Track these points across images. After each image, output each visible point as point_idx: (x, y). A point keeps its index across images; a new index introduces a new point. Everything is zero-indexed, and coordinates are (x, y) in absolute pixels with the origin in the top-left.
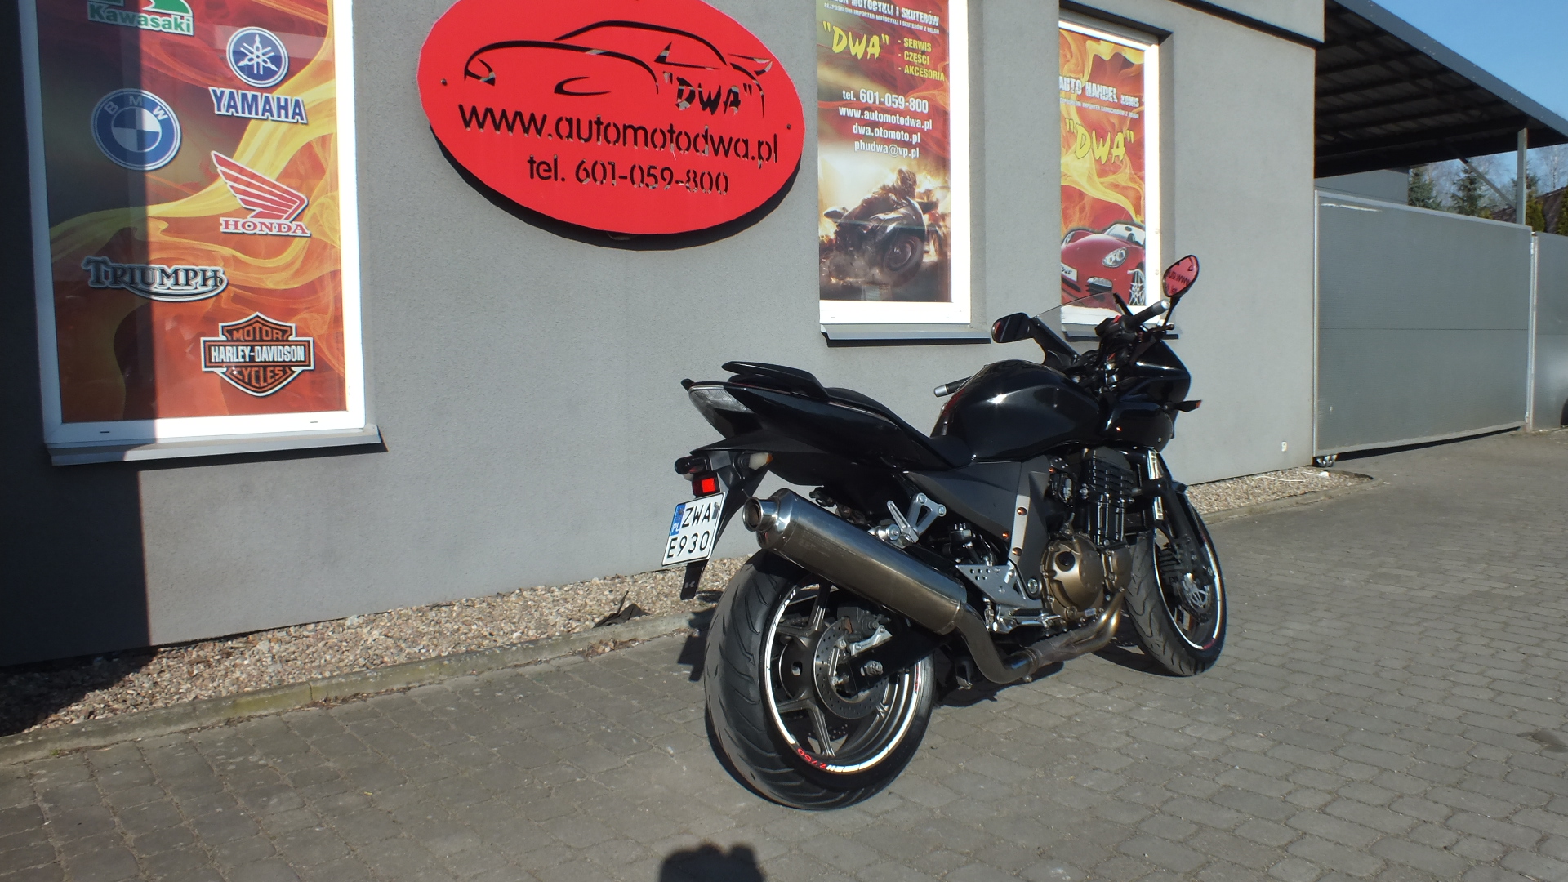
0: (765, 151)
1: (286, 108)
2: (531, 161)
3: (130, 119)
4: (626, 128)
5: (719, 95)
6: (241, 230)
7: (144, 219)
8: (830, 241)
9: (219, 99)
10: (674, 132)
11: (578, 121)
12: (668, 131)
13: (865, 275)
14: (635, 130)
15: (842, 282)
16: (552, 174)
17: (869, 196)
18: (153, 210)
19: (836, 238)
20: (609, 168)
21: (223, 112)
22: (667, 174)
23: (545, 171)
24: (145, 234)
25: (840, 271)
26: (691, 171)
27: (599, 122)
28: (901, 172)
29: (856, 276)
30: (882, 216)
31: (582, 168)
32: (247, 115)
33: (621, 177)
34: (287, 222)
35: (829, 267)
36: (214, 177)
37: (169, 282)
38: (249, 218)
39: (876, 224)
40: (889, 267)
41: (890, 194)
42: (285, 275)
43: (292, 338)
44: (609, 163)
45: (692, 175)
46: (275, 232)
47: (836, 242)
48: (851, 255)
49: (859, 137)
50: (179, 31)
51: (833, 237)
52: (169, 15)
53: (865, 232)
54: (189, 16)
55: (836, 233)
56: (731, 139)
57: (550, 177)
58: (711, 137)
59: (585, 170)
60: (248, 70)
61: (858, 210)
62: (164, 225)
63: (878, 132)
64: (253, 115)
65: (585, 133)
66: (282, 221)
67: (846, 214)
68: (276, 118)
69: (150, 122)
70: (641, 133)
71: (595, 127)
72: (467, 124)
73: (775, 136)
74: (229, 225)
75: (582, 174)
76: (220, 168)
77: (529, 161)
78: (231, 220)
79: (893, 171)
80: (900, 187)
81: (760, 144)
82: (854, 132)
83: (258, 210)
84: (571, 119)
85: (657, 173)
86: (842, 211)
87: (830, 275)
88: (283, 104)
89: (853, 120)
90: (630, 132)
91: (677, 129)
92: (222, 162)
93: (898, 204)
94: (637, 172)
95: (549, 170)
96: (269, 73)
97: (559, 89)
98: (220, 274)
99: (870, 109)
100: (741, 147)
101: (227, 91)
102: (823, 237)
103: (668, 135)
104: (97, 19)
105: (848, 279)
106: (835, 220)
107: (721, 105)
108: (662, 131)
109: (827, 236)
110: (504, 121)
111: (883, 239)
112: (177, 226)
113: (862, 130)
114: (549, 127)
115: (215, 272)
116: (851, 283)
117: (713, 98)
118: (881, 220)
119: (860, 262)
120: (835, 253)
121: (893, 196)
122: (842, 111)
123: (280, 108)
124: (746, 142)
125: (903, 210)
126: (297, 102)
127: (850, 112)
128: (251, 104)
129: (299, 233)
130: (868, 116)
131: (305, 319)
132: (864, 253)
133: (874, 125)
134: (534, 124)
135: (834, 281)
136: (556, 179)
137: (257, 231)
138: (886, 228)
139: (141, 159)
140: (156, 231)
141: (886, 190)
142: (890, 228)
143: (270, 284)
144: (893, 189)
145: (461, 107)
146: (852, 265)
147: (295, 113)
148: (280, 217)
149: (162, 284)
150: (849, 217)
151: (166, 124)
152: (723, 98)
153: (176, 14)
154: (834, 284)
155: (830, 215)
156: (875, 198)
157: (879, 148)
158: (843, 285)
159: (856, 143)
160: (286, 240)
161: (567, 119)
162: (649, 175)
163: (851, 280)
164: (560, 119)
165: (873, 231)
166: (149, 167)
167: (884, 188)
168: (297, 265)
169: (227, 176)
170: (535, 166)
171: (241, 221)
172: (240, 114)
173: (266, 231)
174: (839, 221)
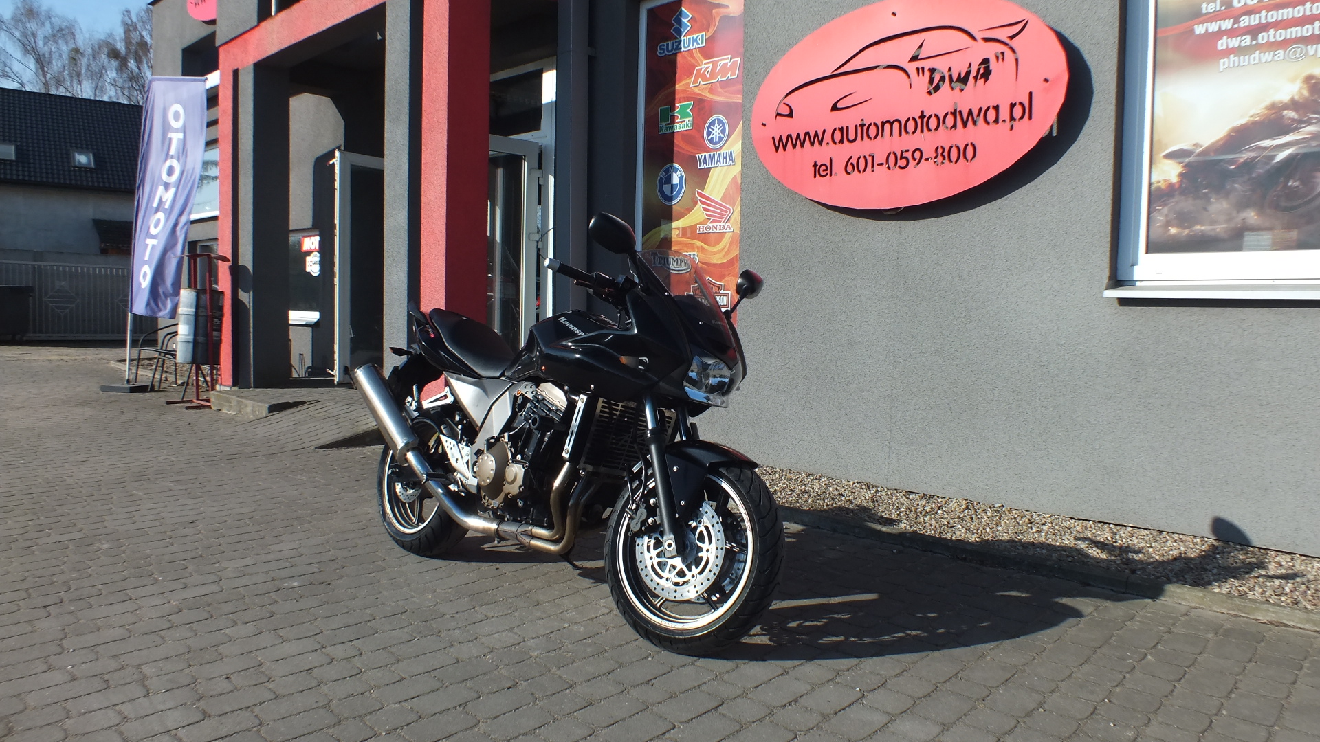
0: (1018, 112)
1: (726, 158)
2: (815, 165)
3: (669, 180)
4: (883, 123)
5: (968, 73)
6: (705, 231)
7: (671, 230)
8: (1171, 185)
9: (700, 160)
10: (925, 116)
11: (847, 127)
12: (920, 117)
13: (1229, 220)
14: (891, 124)
15: (1186, 232)
16: (828, 172)
17: (1243, 121)
18: (675, 224)
19: (1180, 182)
20: (869, 159)
21: (701, 167)
22: (917, 155)
23: (824, 170)
24: (671, 238)
25: (1183, 219)
26: (940, 147)
27: (862, 126)
28: (1309, 79)
29: (1213, 222)
30: (1266, 143)
31: (849, 163)
32: (710, 166)
33: (878, 165)
34: (724, 224)
35: (1166, 216)
36: (696, 203)
37: (675, 264)
38: (708, 225)
39: (1253, 154)
40: (1276, 207)
41: (1285, 112)
42: (721, 255)
43: (722, 291)
44: (870, 156)
45: (940, 151)
46: (718, 231)
47: (1180, 186)
48: (1206, 198)
49: (1228, 52)
50: (688, 128)
51: (1175, 179)
52: (684, 121)
53: (1233, 167)
54: (691, 119)
55: (1181, 175)
56: (981, 109)
57: (827, 174)
58: (960, 112)
59: (852, 164)
60: (711, 141)
61: (1221, 143)
62: (677, 232)
63: (1263, 38)
64: (713, 166)
65: (852, 137)
66: (721, 224)
67: (1200, 150)
68: (722, 165)
69: (676, 180)
70: (896, 125)
71: (859, 129)
72: (777, 149)
73: (1031, 94)
74: (700, 230)
75: (850, 168)
76: (699, 198)
77: (813, 166)
78: (701, 226)
79: (1293, 80)
80: (1306, 99)
81: (1013, 106)
82: (1220, 48)
83: (712, 219)
84: (842, 128)
85: (909, 155)
86: (1193, 148)
87: (1168, 224)
88: (725, 155)
89: (1220, 34)
90: (887, 126)
91: (927, 114)
92: (701, 195)
93: (1300, 122)
94: (892, 158)
95: (827, 170)
96: (720, 139)
97: (835, 108)
98: (696, 256)
99: (1250, 11)
100: (991, 115)
101: (703, 155)
102: (1159, 182)
103: (919, 121)
104: (661, 132)
105: (1198, 227)
106: (1181, 160)
107: (971, 80)
108: (914, 119)
109: (1166, 180)
110: (797, 141)
111: (1268, 171)
112: (684, 231)
113: (1234, 43)
114: (828, 138)
115: (694, 255)
116: (1202, 231)
117: (962, 76)
118: (1265, 149)
119: (1219, 206)
120: (1177, 198)
121: (1291, 114)
122: (1200, 29)
123: (724, 158)
124: (997, 108)
125: (1311, 128)
126: (731, 152)
127: (1213, 27)
128: (712, 161)
129: (728, 230)
130: (1245, 21)
131: (728, 281)
132: (1227, 195)
133: (1254, 31)
134: (816, 138)
135: (1173, 231)
136: (831, 175)
137: (711, 231)
138: (1273, 157)
139: (671, 199)
140: (675, 235)
141: (1276, 108)
142: (1281, 156)
143: (715, 261)
144: (1294, 105)
145: (773, 138)
146: (1205, 209)
147: (730, 160)
148: (720, 222)
149: (673, 265)
150: (1206, 152)
151: (681, 179)
152: (973, 73)
153: (686, 120)
154: (1174, 236)
155: (1169, 156)
156: (1255, 123)
157: (1268, 56)
158: (1188, 235)
159: (1222, 61)
160: (722, 234)
161: (839, 128)
162: (902, 158)
163: (1203, 228)
164: (835, 130)
165: (1249, 165)
166: (674, 202)
167: (1273, 106)
168: (726, 249)
169: (702, 202)
170: (817, 168)
171: (705, 226)
172: (708, 166)
173: (715, 230)
174: (1187, 160)
